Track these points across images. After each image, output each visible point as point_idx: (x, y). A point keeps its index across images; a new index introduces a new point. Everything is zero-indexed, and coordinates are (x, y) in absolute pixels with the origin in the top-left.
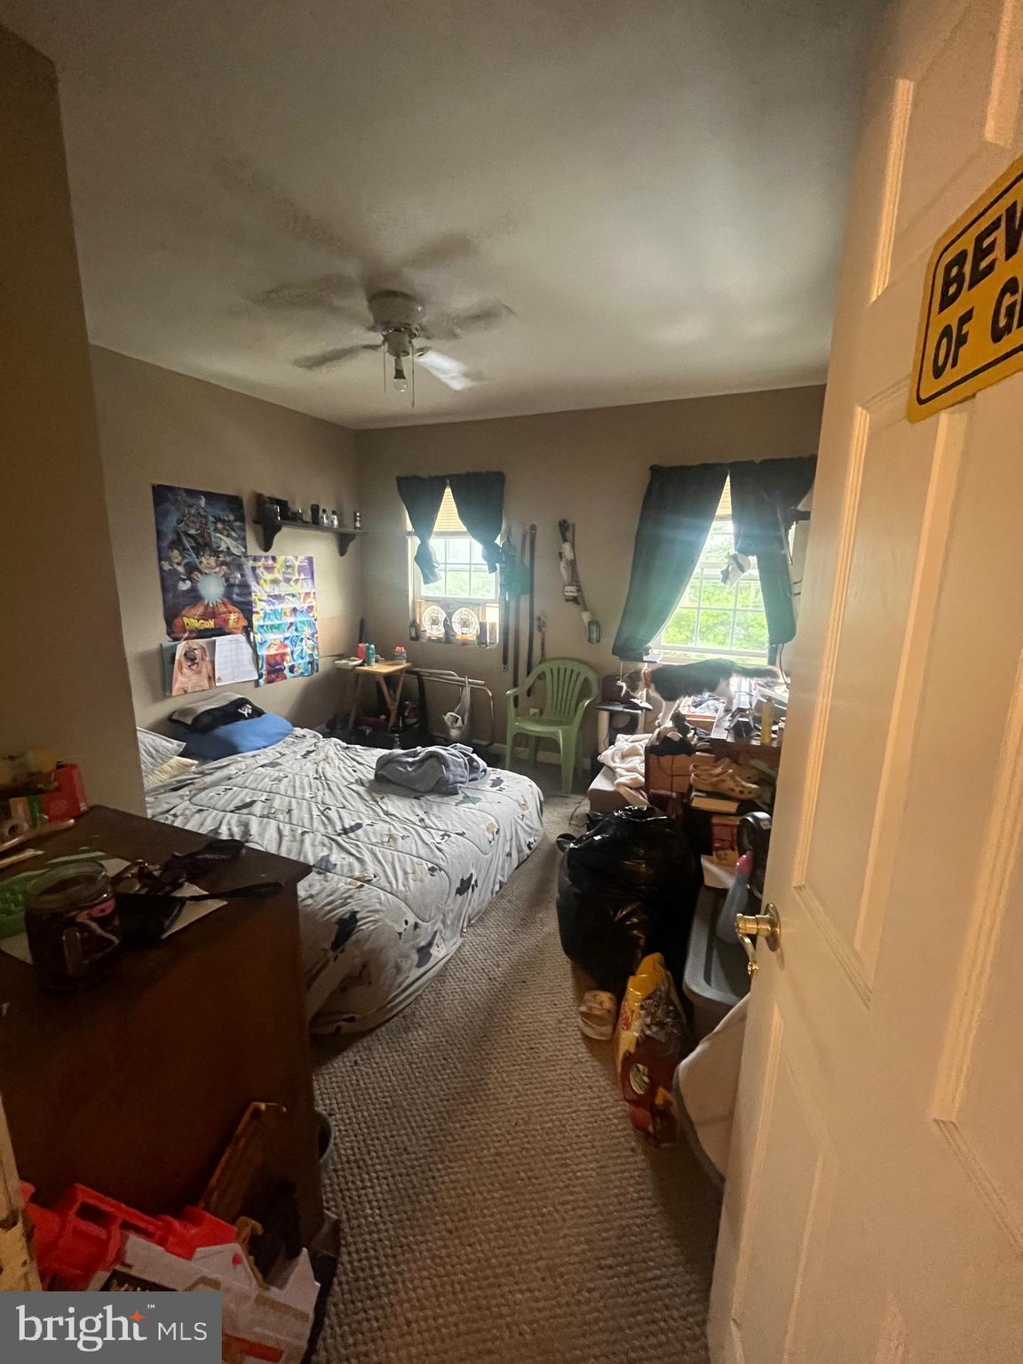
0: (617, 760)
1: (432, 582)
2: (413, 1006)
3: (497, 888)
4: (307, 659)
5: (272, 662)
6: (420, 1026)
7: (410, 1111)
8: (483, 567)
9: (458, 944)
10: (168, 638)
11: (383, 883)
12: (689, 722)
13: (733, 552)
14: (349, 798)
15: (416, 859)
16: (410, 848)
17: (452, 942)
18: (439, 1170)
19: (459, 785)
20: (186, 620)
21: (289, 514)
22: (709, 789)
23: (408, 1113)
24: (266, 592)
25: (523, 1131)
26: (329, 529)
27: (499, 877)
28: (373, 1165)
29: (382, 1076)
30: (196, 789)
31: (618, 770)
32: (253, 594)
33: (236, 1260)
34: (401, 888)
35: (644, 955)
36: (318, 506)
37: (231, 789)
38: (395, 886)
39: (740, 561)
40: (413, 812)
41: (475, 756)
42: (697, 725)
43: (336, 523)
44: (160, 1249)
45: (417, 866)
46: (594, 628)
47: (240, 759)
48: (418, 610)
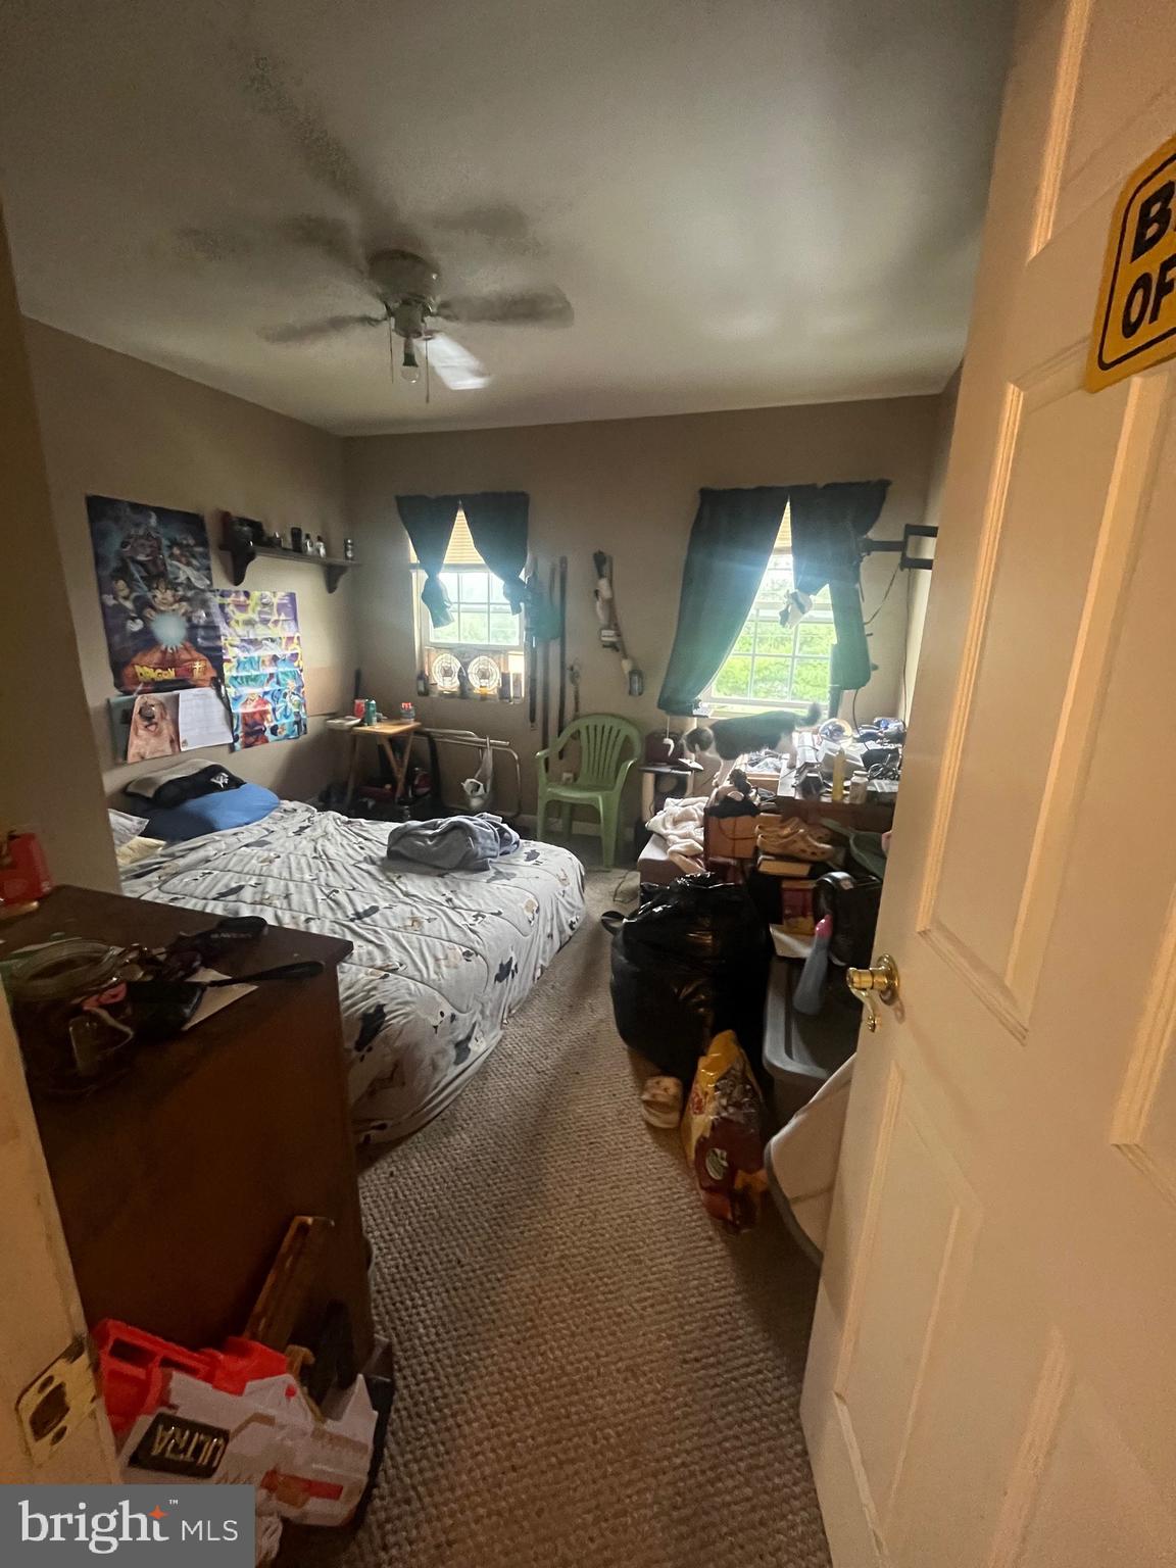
0: (668, 825)
1: (443, 625)
2: (451, 1107)
3: (538, 973)
4: (293, 719)
5: (250, 721)
6: (462, 1129)
7: (460, 1221)
8: (504, 607)
9: (499, 1037)
10: (117, 692)
11: (411, 971)
12: (749, 780)
13: (792, 590)
14: (359, 878)
15: (446, 943)
16: (439, 931)
17: (492, 1035)
18: (499, 1280)
19: (489, 859)
20: (138, 669)
21: (265, 539)
22: (777, 851)
23: (459, 1224)
24: (239, 636)
25: (589, 1231)
26: (314, 559)
27: (541, 962)
28: (423, 1282)
29: (424, 1186)
30: (167, 874)
31: (671, 837)
32: (223, 638)
33: (290, 1393)
34: (433, 976)
35: (713, 1034)
36: (300, 530)
37: (210, 873)
38: (425, 975)
39: (801, 600)
40: (438, 891)
41: (505, 826)
42: (758, 784)
43: (322, 551)
44: (209, 1386)
45: (448, 951)
46: (636, 678)
47: (217, 838)
48: (426, 659)
